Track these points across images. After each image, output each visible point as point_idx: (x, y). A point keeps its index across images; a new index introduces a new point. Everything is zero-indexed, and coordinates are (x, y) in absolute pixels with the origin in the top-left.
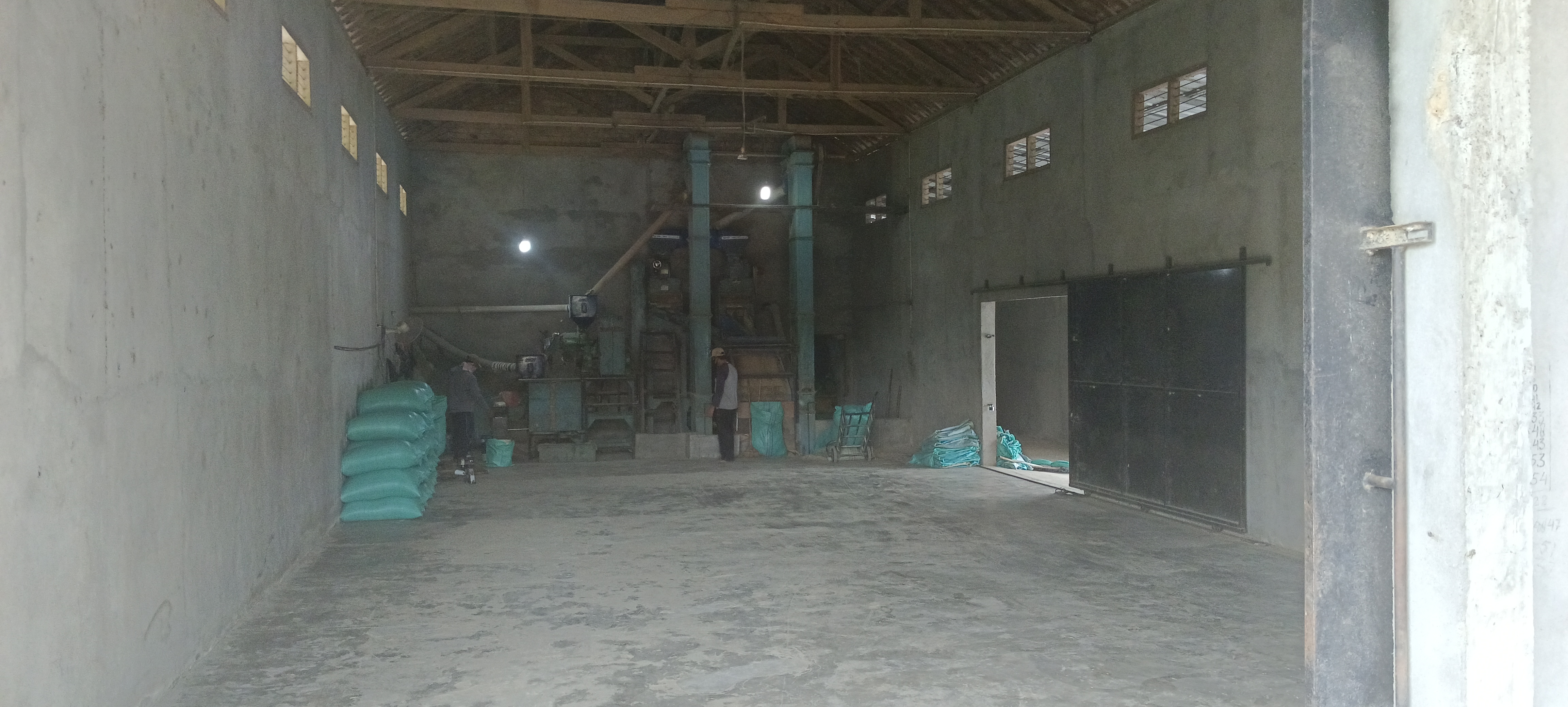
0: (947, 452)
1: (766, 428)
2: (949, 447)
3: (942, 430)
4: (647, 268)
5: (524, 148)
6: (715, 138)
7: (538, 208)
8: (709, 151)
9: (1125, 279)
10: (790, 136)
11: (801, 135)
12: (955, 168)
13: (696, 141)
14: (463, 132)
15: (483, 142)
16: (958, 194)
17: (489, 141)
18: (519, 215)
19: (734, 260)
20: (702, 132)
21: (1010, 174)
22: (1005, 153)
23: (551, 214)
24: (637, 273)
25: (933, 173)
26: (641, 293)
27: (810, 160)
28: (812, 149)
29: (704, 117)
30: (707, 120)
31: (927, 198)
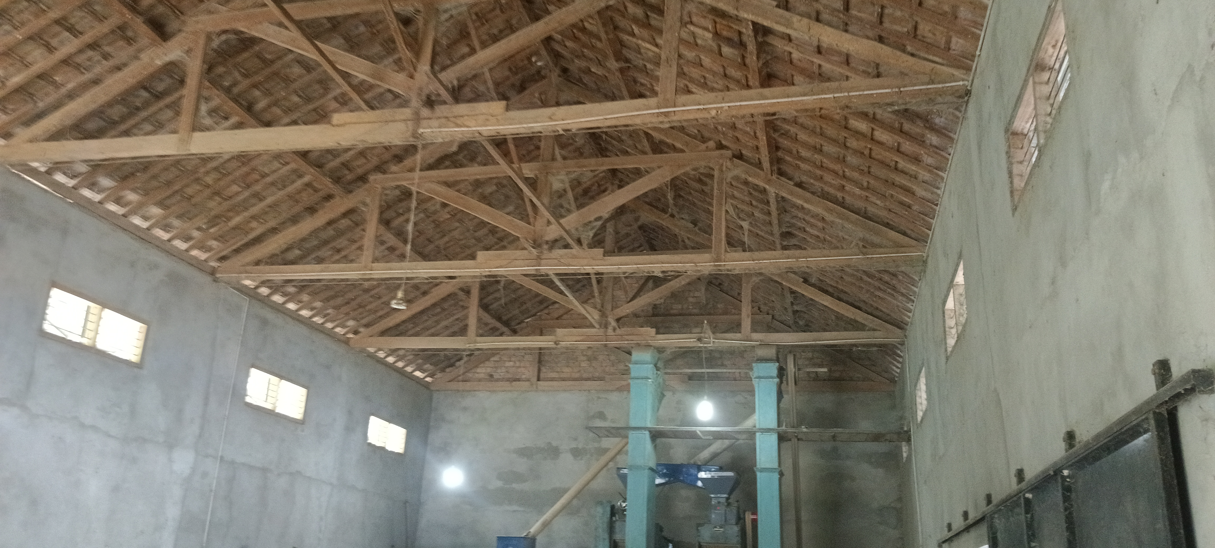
4: (613, 507)
5: (532, 385)
6: (663, 352)
7: (542, 446)
8: (652, 366)
9: (1029, 496)
10: (754, 347)
11: (765, 345)
12: (926, 364)
13: (636, 355)
14: (482, 371)
15: (497, 380)
16: (928, 399)
17: (502, 380)
18: (524, 452)
19: (719, 502)
20: (649, 346)
21: (949, 349)
22: (944, 321)
23: (554, 452)
24: (601, 514)
25: (918, 379)
26: (604, 539)
27: (775, 372)
28: (778, 360)
29: (653, 331)
30: (658, 333)
31: (920, 414)
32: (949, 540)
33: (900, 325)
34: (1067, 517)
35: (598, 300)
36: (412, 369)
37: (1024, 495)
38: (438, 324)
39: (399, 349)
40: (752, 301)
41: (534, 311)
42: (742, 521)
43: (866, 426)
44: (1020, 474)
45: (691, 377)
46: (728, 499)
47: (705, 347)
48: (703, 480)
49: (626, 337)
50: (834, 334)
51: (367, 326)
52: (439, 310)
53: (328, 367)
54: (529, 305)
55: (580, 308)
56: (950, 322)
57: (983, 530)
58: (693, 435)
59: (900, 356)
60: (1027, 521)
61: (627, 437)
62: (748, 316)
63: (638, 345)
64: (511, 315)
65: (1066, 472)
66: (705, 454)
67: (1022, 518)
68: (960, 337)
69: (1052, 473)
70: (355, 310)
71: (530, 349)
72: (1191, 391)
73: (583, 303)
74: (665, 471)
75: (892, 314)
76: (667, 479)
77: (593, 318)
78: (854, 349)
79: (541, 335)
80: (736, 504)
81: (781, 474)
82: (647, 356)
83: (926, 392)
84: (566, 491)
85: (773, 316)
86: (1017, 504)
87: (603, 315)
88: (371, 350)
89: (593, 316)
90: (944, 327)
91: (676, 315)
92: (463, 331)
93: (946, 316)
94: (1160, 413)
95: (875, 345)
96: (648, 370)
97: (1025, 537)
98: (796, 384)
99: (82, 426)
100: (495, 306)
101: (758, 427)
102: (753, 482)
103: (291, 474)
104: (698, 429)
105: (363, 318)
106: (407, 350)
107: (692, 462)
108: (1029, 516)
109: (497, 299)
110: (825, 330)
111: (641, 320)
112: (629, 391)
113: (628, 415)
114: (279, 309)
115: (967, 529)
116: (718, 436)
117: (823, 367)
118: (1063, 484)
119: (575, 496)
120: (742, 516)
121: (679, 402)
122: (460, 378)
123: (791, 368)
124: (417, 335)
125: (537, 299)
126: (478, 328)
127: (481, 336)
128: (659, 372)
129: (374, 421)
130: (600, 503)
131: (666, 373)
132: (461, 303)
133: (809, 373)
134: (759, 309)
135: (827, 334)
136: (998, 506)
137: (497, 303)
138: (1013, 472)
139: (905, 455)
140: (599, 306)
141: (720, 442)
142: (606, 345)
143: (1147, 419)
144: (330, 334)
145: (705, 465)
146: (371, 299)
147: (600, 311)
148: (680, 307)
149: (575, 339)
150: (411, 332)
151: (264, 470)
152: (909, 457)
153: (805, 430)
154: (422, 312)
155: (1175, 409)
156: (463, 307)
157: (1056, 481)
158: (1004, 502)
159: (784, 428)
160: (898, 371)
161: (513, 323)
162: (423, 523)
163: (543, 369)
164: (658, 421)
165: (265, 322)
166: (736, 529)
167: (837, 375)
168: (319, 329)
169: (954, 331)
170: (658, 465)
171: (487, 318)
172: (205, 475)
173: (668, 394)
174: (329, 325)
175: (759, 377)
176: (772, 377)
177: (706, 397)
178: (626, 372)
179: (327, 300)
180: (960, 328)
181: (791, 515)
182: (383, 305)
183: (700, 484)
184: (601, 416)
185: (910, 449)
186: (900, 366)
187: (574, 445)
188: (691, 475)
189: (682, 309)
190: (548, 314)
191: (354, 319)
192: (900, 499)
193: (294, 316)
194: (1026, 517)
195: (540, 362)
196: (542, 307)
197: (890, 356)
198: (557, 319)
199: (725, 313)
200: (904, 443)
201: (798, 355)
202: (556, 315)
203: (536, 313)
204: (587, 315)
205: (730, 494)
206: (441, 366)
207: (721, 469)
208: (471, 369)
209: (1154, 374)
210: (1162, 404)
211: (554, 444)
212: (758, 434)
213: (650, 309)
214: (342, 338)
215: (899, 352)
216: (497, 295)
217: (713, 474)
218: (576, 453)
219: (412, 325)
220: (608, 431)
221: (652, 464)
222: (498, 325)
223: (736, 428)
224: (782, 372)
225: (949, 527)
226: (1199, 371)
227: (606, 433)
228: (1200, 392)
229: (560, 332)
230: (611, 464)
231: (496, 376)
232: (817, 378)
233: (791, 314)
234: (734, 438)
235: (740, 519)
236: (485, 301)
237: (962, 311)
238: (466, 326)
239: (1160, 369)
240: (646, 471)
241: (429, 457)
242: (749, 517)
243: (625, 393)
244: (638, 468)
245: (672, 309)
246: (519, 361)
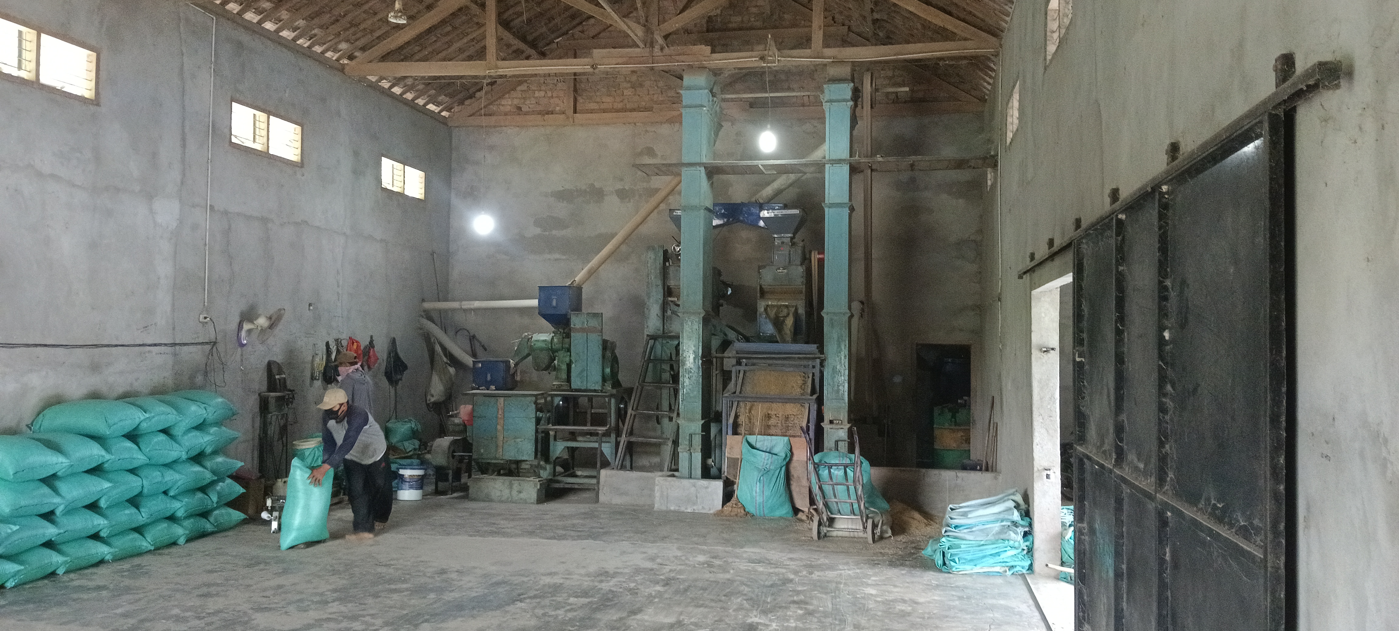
0: (962, 546)
1: (756, 474)
2: (968, 537)
3: (961, 505)
4: (665, 252)
5: (568, 118)
6: (720, 75)
7: (584, 188)
8: (707, 91)
9: (1122, 217)
10: (825, 65)
11: (839, 62)
12: (1021, 78)
13: (688, 80)
14: (507, 103)
15: (526, 113)
16: (1020, 118)
17: (533, 113)
18: (562, 196)
19: (783, 243)
20: (702, 68)
21: (1049, 57)
22: (1046, 25)
23: (597, 194)
24: (653, 260)
25: (1011, 95)
26: (657, 286)
27: (848, 94)
28: (853, 81)
29: (708, 49)
30: (713, 51)
31: (1010, 135)
32: (1031, 270)
33: (995, 32)
34: (1160, 236)
35: (641, 13)
36: (424, 101)
37: (1117, 216)
38: (449, 47)
39: (405, 77)
40: (826, 10)
41: (565, 29)
42: (807, 262)
43: (949, 152)
44: (1115, 194)
45: (753, 104)
46: (792, 238)
47: (769, 67)
48: (765, 219)
49: (677, 58)
50: (919, 46)
51: (363, 49)
52: (449, 28)
53: (323, 100)
54: (558, 20)
55: (621, 24)
56: (1053, 25)
57: (1069, 257)
58: (754, 170)
59: (992, 70)
60: (1116, 246)
61: (680, 175)
62: (820, 27)
63: (691, 67)
64: (537, 33)
65: (1165, 188)
66: (768, 191)
67: (1113, 242)
68: (1062, 41)
69: (1149, 190)
70: (346, 30)
71: (562, 75)
72: (1312, 88)
73: (624, 17)
74: (723, 211)
75: (987, 19)
76: (725, 220)
77: (636, 35)
78: (941, 63)
79: (575, 57)
80: (801, 244)
81: (852, 209)
82: (701, 80)
83: (1019, 110)
84: (613, 236)
85: (849, 27)
86: (1108, 226)
87: (648, 30)
88: (373, 79)
89: (636, 31)
90: (1046, 31)
91: (734, 29)
92: (481, 54)
93: (1048, 18)
94: (1276, 115)
95: (965, 58)
96: (703, 96)
97: (1114, 261)
98: (872, 107)
99: (40, 175)
100: (517, 22)
101: (827, 158)
102: (820, 219)
103: (296, 224)
104: (760, 163)
105: (357, 40)
106: (415, 79)
107: (753, 200)
108: (1120, 238)
109: (520, 14)
110: (908, 42)
111: (694, 36)
112: (681, 123)
113: (681, 150)
114: (256, 30)
115: (1052, 257)
116: (782, 170)
117: (904, 86)
118: (1159, 200)
119: (624, 241)
120: (808, 256)
121: (738, 134)
122: (483, 112)
123: (867, 88)
124: (425, 59)
125: (568, 14)
126: (499, 50)
127: (504, 59)
128: (715, 99)
129: (386, 163)
130: (650, 248)
131: (724, 100)
132: (475, 20)
133: (888, 94)
134: (833, 18)
135: (911, 47)
136: (1087, 230)
137: (520, 19)
138: (1107, 191)
139: (989, 183)
140: (642, 21)
141: (784, 176)
142: (652, 69)
143: (1261, 122)
144: (320, 60)
145: (768, 202)
146: (365, 15)
147: (645, 26)
148: (739, 19)
149: (615, 62)
150: (417, 57)
151: (264, 220)
152: (994, 185)
153: (881, 159)
154: (429, 31)
155: (1294, 109)
156: (477, 23)
157: (1153, 198)
158: (1093, 226)
159: (857, 157)
160: (989, 87)
161: (541, 44)
162: (455, 274)
163: (580, 100)
164: (715, 155)
165: (240, 46)
166: (801, 270)
167: (920, 95)
168: (307, 54)
169: (1056, 35)
170: (715, 205)
171: (507, 36)
172: (195, 227)
173: (726, 125)
174: (318, 49)
175: (831, 101)
176: (845, 100)
177: (769, 126)
178: (677, 100)
179: (311, 18)
180: (1063, 31)
181: (860, 253)
182: (380, 23)
183: (762, 223)
184: (650, 152)
185: (995, 178)
186: (991, 81)
187: (619, 186)
188: (752, 214)
189: (742, 21)
190: (582, 32)
191: (347, 41)
192: (980, 231)
193: (274, 38)
194: (1117, 240)
195: (575, 90)
196: (575, 23)
197: (981, 70)
198: (593, 38)
199: (794, 25)
200: (989, 170)
201: (876, 74)
202: (592, 34)
203: (567, 31)
204: (629, 32)
205: (795, 234)
206: (460, 96)
207: (786, 207)
208: (495, 101)
209: (1276, 71)
210: (1280, 104)
211: (597, 185)
212: (827, 166)
213: (704, 21)
214: (336, 65)
215: (992, 65)
216: (518, 9)
217: (776, 212)
218: (622, 195)
219: (417, 48)
220: (658, 168)
221: (709, 204)
222: (522, 46)
223: (803, 161)
224: (856, 95)
225: (1032, 257)
226: (1326, 63)
227: (656, 170)
228: (1325, 87)
229: (596, 52)
230: (662, 206)
231: (525, 109)
232: (896, 100)
233: (870, 23)
234: (801, 172)
235: (806, 260)
236: (505, 16)
237: (1066, 10)
238: (484, 48)
239: (1283, 65)
240: (702, 211)
241: (455, 201)
242: (815, 256)
243: (677, 125)
244: (693, 208)
245: (730, 22)
246: (551, 90)
